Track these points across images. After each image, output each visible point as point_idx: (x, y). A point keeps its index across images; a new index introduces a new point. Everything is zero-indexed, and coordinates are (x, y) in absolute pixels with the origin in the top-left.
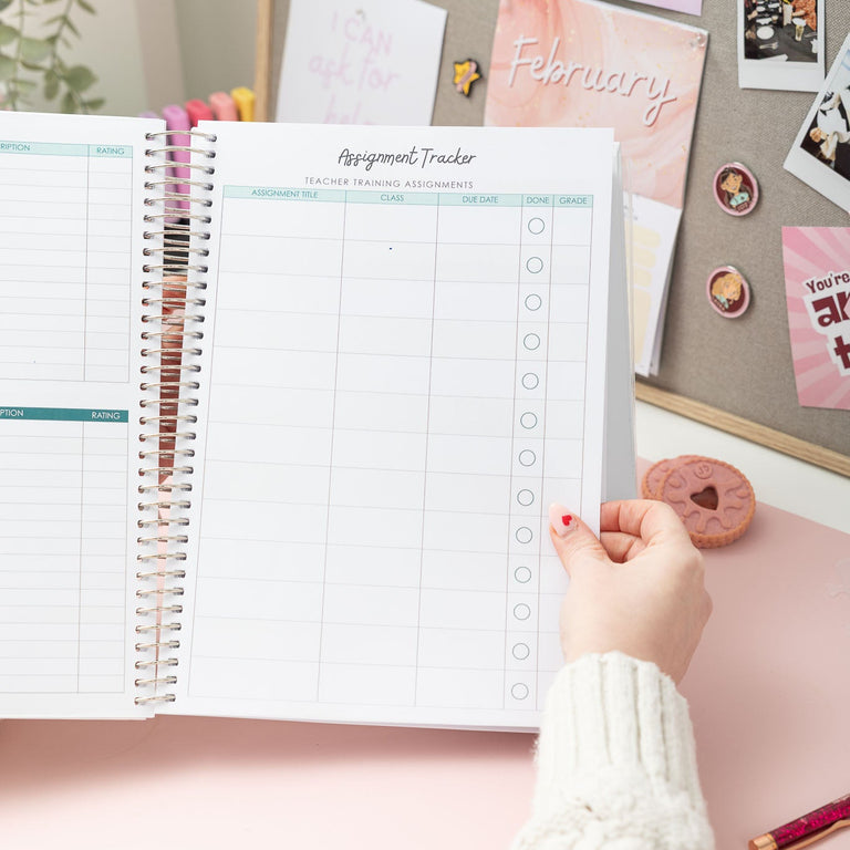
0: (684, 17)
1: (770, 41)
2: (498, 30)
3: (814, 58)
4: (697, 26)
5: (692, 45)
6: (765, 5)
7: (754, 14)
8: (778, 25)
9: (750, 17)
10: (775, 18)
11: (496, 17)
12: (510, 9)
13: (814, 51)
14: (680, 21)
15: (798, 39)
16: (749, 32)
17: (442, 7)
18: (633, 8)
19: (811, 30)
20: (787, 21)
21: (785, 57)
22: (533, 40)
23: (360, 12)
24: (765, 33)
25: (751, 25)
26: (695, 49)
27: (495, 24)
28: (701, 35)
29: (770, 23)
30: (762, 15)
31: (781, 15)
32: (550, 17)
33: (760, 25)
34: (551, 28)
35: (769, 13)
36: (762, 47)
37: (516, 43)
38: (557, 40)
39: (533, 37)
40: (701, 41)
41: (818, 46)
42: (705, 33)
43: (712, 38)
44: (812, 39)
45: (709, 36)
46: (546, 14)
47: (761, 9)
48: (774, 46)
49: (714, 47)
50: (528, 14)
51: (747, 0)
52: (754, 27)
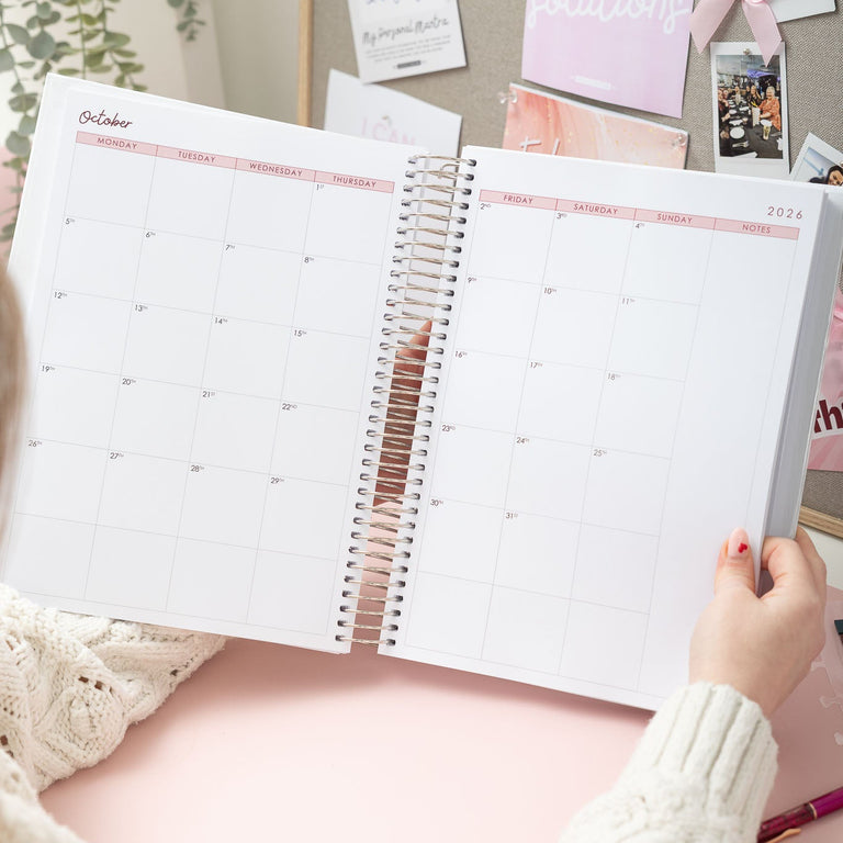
0: (665, 119)
1: (742, 140)
2: (507, 133)
3: (779, 155)
4: (679, 128)
5: (673, 145)
6: (736, 108)
7: (728, 116)
8: (748, 126)
9: (723, 119)
10: (745, 119)
11: (505, 120)
12: (516, 115)
13: (779, 149)
14: (664, 124)
15: (766, 138)
16: (723, 132)
17: (459, 114)
18: (623, 113)
19: (776, 130)
20: (756, 122)
21: (755, 154)
22: (538, 142)
23: (385, 118)
24: (737, 133)
25: (725, 126)
26: (676, 148)
27: (504, 127)
28: (682, 136)
29: (741, 124)
30: (734, 117)
31: (751, 117)
32: (551, 121)
33: (732, 126)
34: (552, 131)
35: (740, 115)
36: (734, 146)
37: (522, 144)
38: (557, 141)
39: (536, 138)
40: (681, 141)
41: (783, 144)
42: (686, 134)
43: (692, 137)
44: (777, 138)
45: (689, 136)
46: (547, 119)
47: (733, 112)
48: (745, 144)
49: (693, 146)
50: (532, 118)
51: (721, 104)
52: (727, 128)
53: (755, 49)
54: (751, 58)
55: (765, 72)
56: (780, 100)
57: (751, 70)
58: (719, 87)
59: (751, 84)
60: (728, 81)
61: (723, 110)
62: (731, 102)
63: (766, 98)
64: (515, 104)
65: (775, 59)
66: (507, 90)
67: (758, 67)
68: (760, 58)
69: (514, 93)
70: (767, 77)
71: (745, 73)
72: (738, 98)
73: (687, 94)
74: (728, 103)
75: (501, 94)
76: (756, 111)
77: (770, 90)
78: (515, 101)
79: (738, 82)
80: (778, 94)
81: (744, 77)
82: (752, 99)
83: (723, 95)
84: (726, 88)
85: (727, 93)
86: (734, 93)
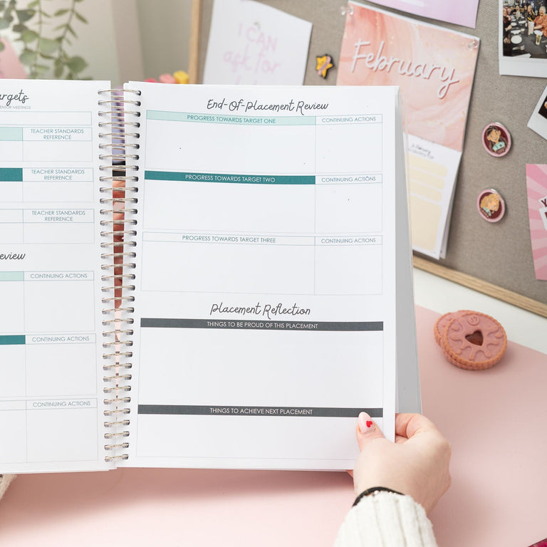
0: (464, 29)
1: (520, 44)
2: (345, 36)
4: (473, 35)
5: (469, 47)
7: (510, 27)
8: (524, 35)
9: (507, 29)
10: (523, 30)
11: (344, 27)
12: (353, 23)
14: (462, 32)
15: (538, 44)
16: (506, 39)
17: (310, 21)
18: (431, 23)
19: (546, 39)
20: (530, 32)
21: (529, 55)
22: (368, 43)
23: (256, 24)
24: (516, 40)
25: (507, 34)
26: (471, 50)
27: (343, 32)
28: (475, 41)
29: (520, 33)
32: (379, 28)
34: (379, 35)
35: (519, 26)
37: (356, 44)
38: (383, 42)
39: (367, 40)
40: (475, 45)
42: (478, 39)
43: (483, 42)
44: (546, 43)
45: (480, 41)
46: (376, 26)
48: (522, 48)
49: (483, 48)
50: (364, 26)
51: (505, 18)
52: (509, 36)
58: (504, 7)
59: (528, 4)
60: (511, 2)
61: (507, 23)
62: (512, 17)
63: (539, 15)
64: (352, 16)
66: (346, 5)
69: (352, 7)
72: (518, 14)
73: (480, 10)
74: (511, 18)
75: (342, 8)
76: (531, 24)
77: (542, 9)
78: (352, 13)
82: (529, 15)
83: (507, 12)
84: (509, 7)
85: (509, 10)
86: (515, 11)
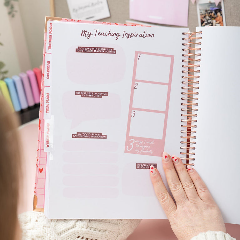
7: (204, 24)
51: (202, 20)
53: (213, 1)
54: (211, 4)
55: (216, 8)
56: (222, 17)
57: (211, 8)
58: (201, 15)
59: (211, 12)
60: (203, 12)
61: (202, 22)
63: (217, 16)
65: (220, 3)
67: (214, 6)
68: (214, 3)
70: (217, 10)
71: (209, 9)
72: (207, 17)
74: (204, 20)
76: (214, 21)
77: (219, 14)
79: (207, 12)
80: (221, 15)
81: (209, 10)
82: (212, 17)
85: (203, 16)
86: (206, 16)
